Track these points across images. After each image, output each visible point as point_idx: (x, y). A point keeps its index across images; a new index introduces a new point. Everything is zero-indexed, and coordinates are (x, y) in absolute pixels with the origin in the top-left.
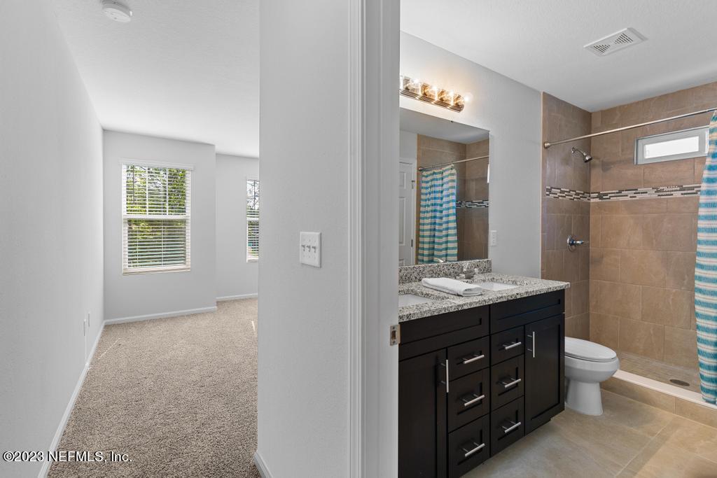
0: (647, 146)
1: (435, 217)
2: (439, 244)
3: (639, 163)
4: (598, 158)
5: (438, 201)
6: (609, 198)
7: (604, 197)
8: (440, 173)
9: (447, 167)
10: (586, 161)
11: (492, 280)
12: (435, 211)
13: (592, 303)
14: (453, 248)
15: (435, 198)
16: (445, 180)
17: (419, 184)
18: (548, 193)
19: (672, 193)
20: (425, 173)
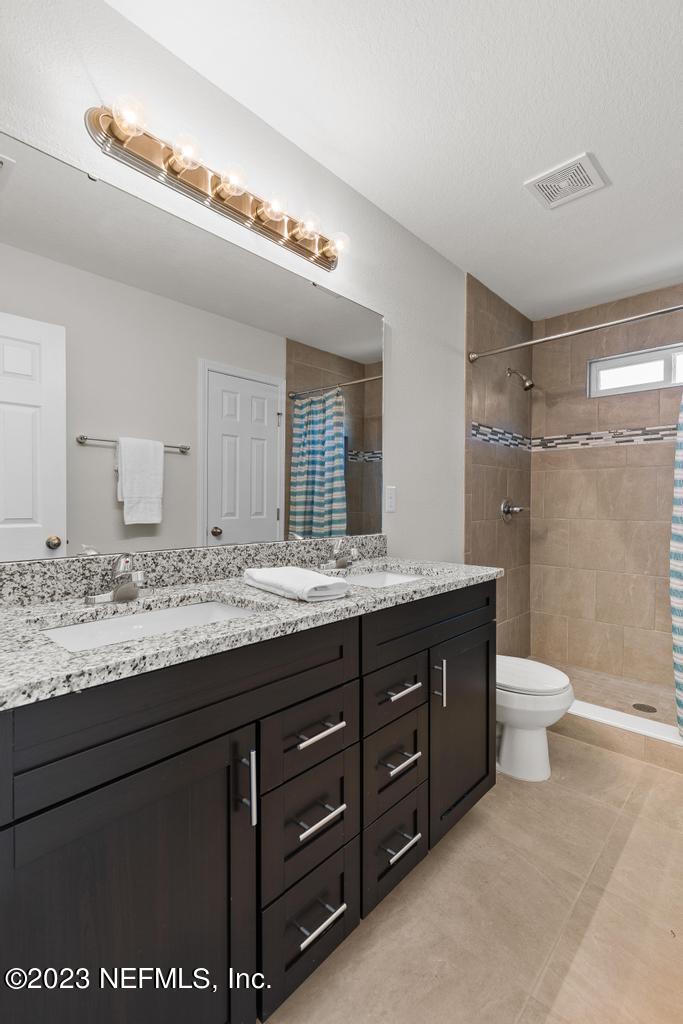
0: (602, 372)
1: (314, 473)
2: (320, 515)
3: (592, 396)
4: (541, 388)
5: (318, 447)
6: (555, 447)
7: (549, 445)
8: (320, 402)
9: (330, 393)
10: (527, 389)
11: (385, 568)
12: (314, 463)
13: (534, 599)
14: (340, 522)
15: (313, 442)
16: (329, 412)
17: (289, 418)
18: (474, 432)
19: (633, 438)
20: (298, 402)
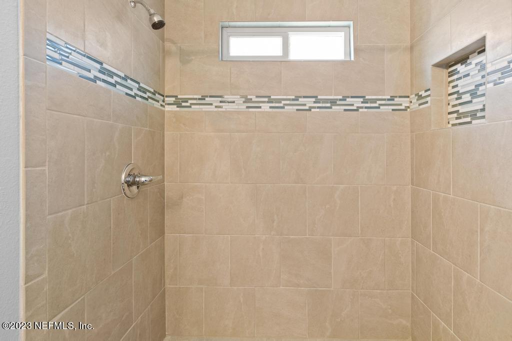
3: (224, 59)
4: (173, 42)
6: (190, 107)
7: (184, 104)
13: (169, 272)
19: (261, 105)
